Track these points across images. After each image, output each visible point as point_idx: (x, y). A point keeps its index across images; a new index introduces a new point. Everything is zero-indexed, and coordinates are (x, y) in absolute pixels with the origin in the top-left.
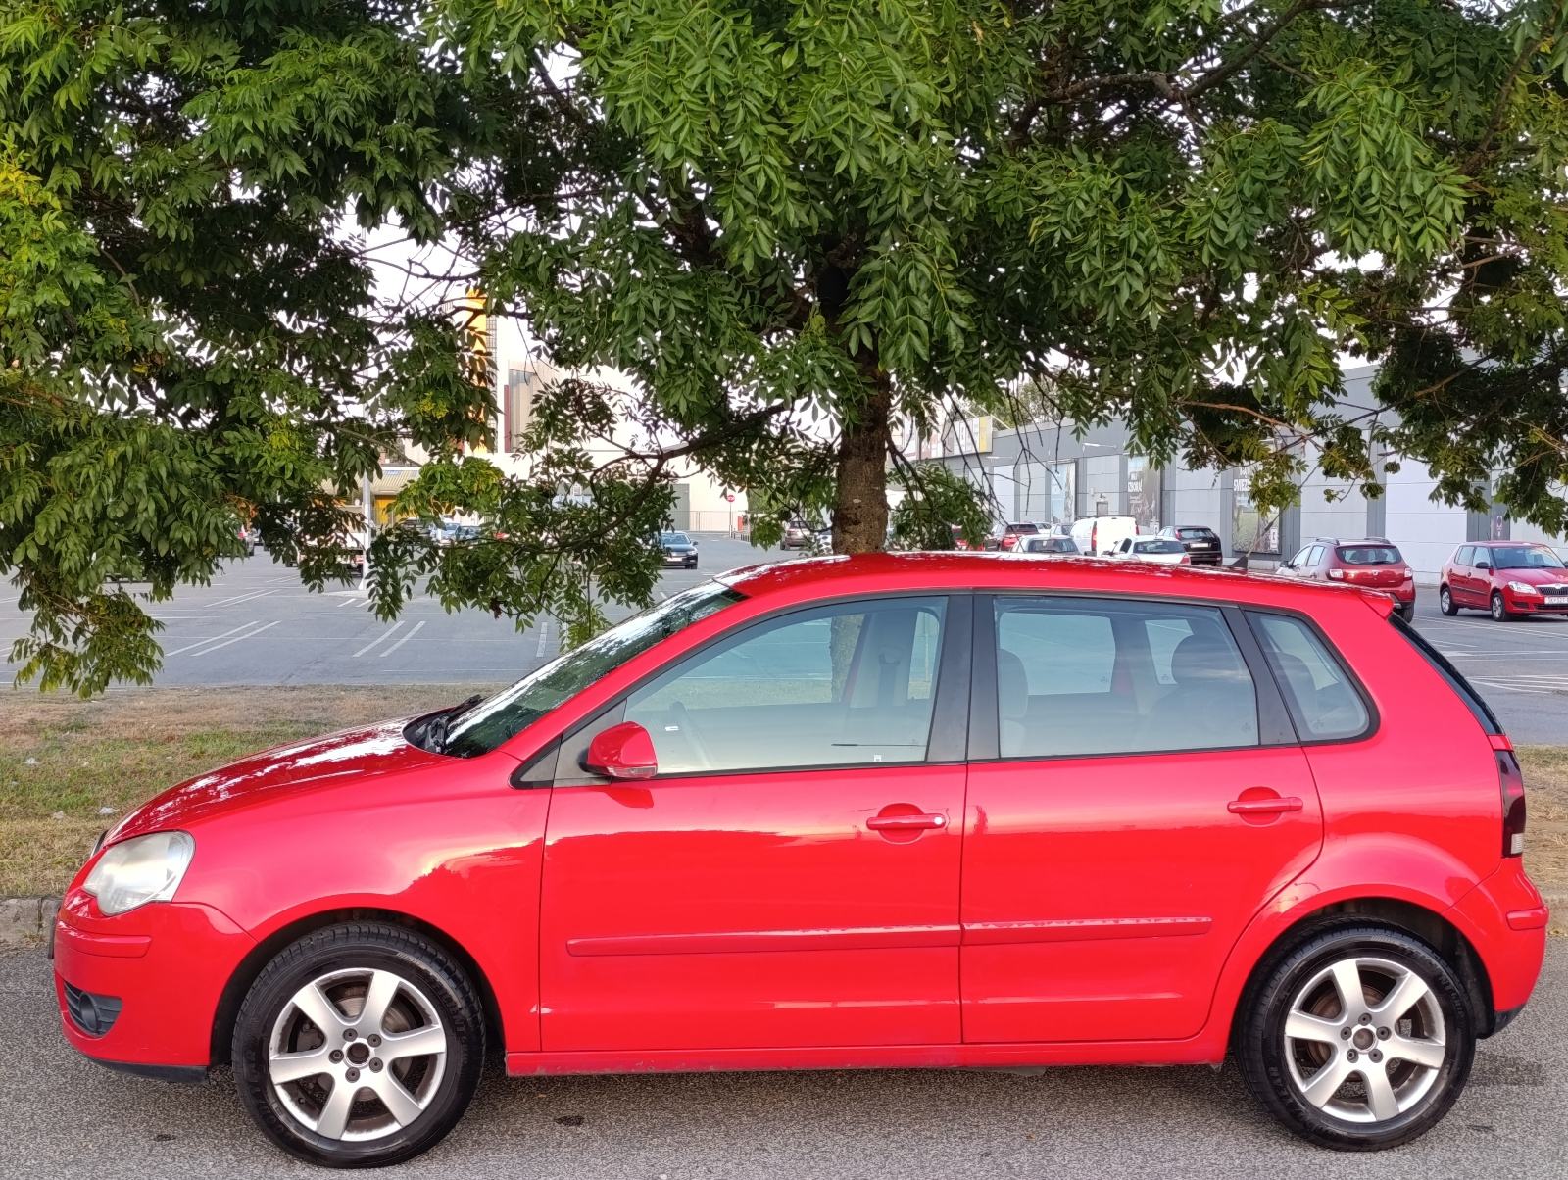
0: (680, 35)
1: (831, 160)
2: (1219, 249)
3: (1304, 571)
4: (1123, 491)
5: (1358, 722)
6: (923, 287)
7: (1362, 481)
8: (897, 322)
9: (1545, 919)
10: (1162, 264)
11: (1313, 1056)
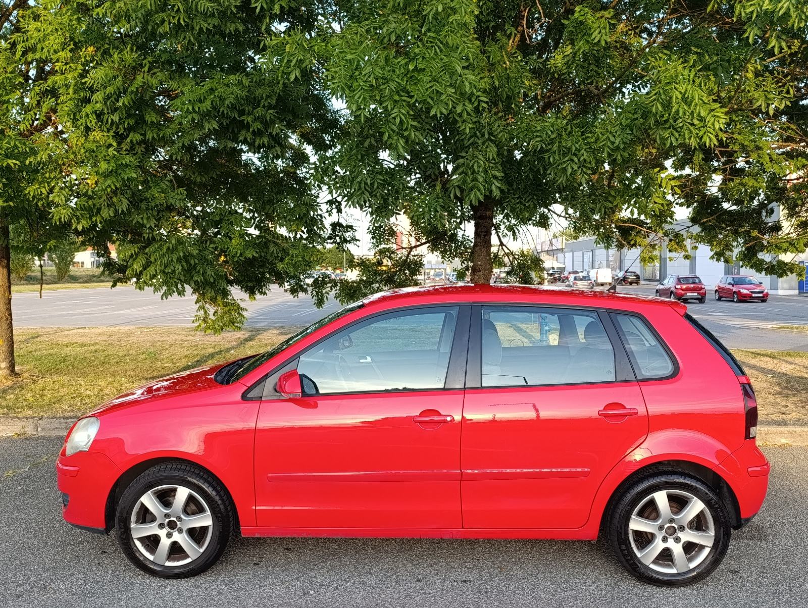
0: (358, 55)
1: (429, 110)
2: (612, 150)
3: (667, 286)
4: (608, 260)
5: (668, 369)
6: (481, 170)
7: (683, 253)
8: (470, 185)
9: (768, 471)
10: (586, 158)
11: (644, 539)
